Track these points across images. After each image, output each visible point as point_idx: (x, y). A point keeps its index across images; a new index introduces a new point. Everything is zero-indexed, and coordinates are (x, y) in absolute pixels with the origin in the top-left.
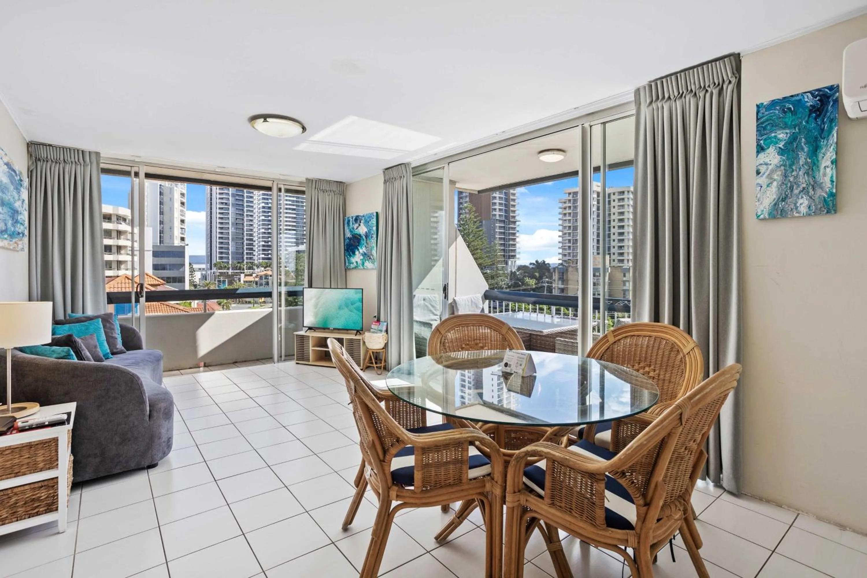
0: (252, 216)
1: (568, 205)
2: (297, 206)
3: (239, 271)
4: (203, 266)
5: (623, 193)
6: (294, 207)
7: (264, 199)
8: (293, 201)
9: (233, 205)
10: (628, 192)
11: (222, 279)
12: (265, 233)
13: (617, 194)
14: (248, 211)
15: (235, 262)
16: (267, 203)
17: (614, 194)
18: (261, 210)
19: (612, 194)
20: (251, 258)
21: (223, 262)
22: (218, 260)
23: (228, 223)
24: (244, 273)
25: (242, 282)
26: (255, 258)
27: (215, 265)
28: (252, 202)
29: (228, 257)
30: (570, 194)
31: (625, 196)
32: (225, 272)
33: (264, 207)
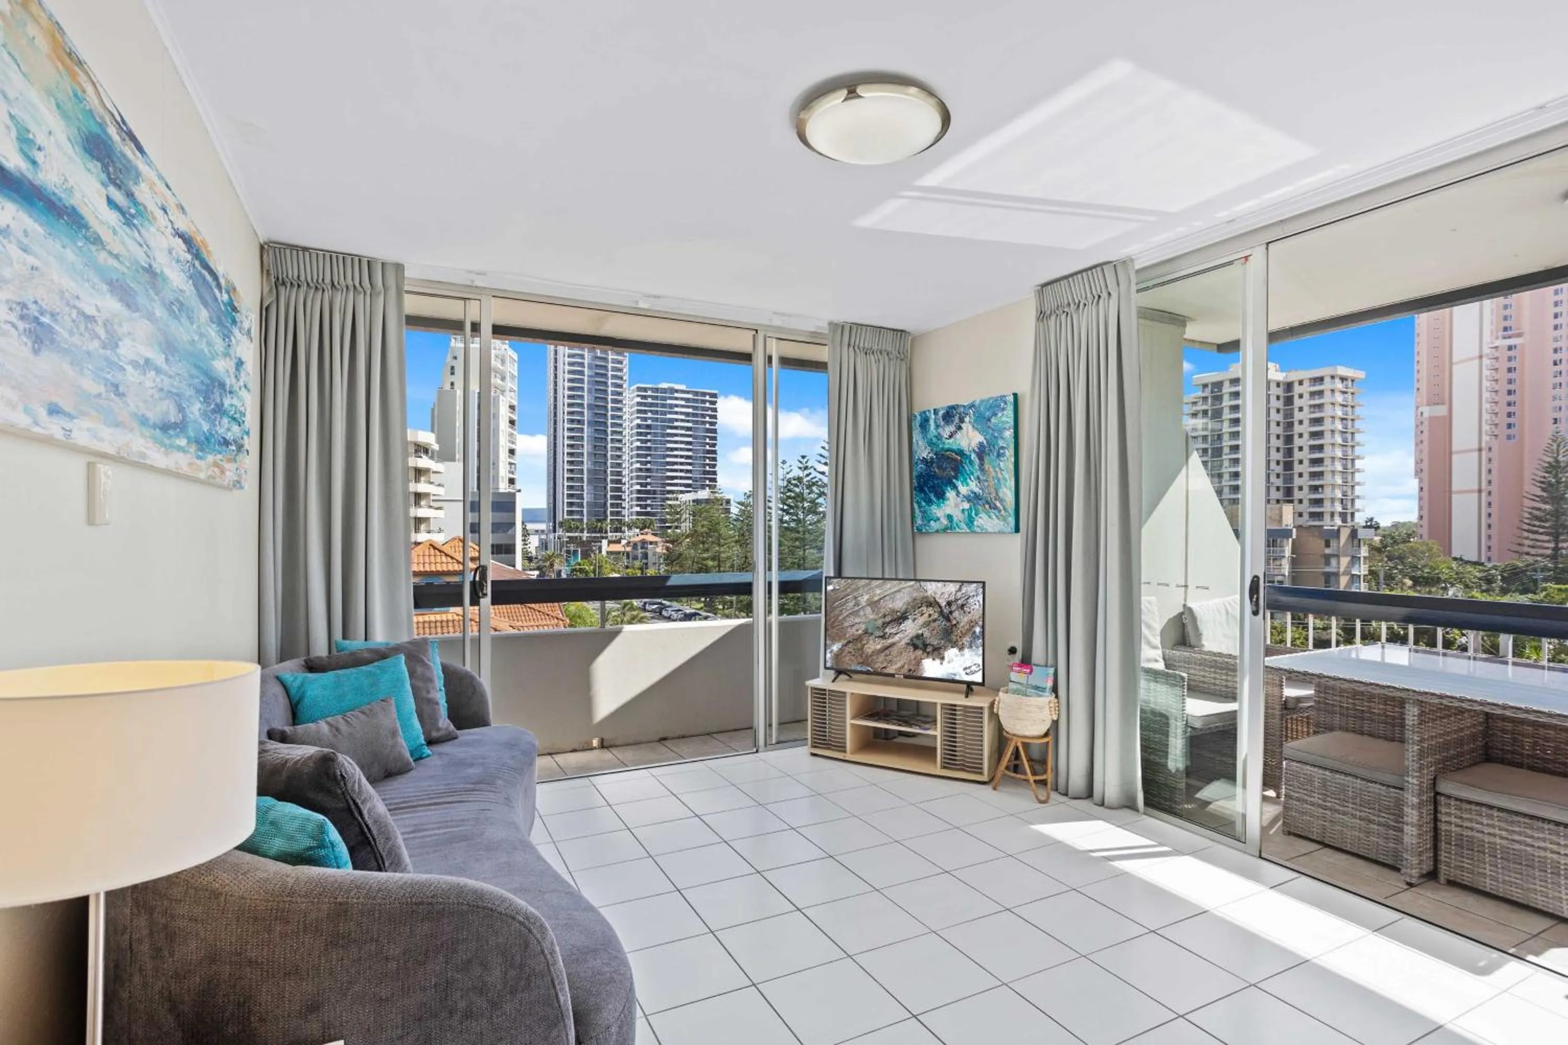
0: (620, 441)
1: (1200, 407)
2: (696, 422)
3: (599, 535)
4: (543, 526)
5: (1321, 380)
6: (690, 425)
7: (639, 411)
8: (687, 414)
9: (589, 423)
10: (1333, 377)
11: (572, 549)
12: (640, 470)
13: (1306, 384)
14: (613, 432)
15: (593, 519)
16: (645, 419)
17: (1301, 383)
18: (635, 431)
19: (1296, 385)
20: (618, 513)
21: (573, 520)
22: (566, 517)
23: (582, 454)
24: (606, 538)
25: (604, 553)
26: (625, 512)
27: (561, 524)
28: (620, 417)
29: (582, 511)
30: (1205, 386)
31: (1327, 385)
32: (576, 537)
33: (639, 426)
